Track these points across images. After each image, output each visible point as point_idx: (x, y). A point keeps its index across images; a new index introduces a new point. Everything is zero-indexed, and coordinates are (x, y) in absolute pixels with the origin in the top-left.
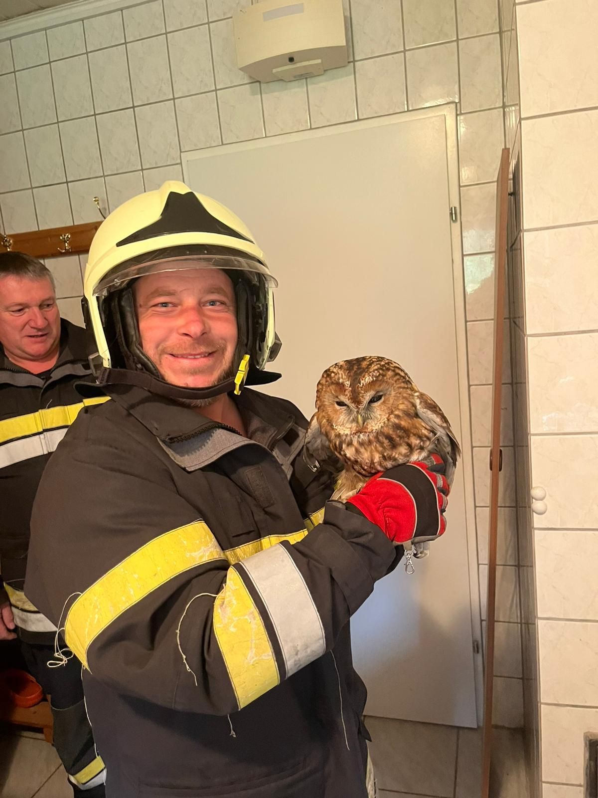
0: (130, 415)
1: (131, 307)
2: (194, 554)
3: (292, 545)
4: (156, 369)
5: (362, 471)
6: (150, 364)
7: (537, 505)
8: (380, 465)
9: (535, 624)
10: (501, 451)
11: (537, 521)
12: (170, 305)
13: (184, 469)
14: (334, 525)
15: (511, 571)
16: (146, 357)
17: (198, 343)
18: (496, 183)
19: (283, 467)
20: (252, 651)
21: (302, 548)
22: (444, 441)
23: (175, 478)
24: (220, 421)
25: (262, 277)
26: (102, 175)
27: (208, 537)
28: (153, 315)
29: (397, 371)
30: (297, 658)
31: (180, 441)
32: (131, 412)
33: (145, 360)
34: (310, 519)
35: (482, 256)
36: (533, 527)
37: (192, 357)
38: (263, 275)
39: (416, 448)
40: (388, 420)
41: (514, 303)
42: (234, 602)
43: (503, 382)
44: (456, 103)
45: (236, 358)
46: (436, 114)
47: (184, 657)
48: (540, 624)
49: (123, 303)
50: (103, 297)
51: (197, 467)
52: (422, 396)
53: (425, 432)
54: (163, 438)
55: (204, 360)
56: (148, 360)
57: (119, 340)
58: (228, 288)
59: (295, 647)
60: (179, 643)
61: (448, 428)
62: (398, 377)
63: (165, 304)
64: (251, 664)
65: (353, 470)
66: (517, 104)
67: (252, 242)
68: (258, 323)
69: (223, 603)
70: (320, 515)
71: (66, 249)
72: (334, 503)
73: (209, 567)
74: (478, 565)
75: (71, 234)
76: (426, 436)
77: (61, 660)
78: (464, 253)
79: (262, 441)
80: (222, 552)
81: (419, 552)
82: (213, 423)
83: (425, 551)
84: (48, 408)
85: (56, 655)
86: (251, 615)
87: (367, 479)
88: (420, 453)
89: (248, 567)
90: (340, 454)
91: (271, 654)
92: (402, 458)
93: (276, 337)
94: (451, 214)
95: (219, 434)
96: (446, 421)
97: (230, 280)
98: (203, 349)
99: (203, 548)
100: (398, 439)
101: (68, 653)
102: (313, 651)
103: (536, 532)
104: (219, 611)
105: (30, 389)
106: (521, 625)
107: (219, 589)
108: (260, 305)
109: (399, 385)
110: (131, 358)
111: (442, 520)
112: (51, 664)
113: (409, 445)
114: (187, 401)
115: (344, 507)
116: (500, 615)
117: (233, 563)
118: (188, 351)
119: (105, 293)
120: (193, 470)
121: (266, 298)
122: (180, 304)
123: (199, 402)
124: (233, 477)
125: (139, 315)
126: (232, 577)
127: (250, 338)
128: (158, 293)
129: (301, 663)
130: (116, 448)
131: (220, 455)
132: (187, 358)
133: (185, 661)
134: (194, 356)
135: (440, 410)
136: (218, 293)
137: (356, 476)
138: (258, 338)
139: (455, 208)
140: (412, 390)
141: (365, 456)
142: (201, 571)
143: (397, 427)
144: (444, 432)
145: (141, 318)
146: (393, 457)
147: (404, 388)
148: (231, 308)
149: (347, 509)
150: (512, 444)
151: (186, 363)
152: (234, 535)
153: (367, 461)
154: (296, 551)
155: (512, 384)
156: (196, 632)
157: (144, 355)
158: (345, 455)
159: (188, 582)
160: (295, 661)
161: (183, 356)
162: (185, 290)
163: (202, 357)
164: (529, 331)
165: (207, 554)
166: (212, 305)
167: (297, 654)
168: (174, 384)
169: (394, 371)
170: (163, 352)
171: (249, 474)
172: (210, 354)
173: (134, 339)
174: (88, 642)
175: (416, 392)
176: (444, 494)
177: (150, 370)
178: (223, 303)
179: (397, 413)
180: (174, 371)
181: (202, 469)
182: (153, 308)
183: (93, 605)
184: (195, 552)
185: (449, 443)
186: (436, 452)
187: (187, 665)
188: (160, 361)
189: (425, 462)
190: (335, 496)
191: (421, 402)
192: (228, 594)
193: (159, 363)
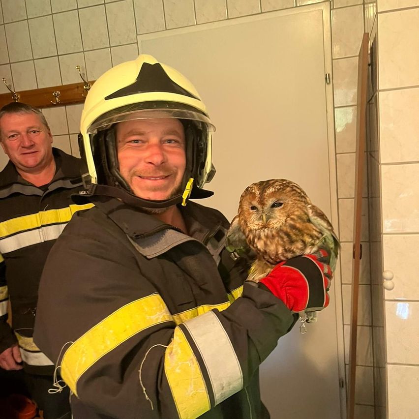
0: (109, 218)
1: (113, 142)
2: (152, 317)
3: (221, 312)
4: (129, 186)
5: (270, 260)
6: (124, 182)
7: (387, 284)
8: (283, 255)
9: (385, 368)
10: (361, 245)
11: (387, 295)
12: (140, 142)
13: (145, 257)
14: (250, 298)
15: (367, 330)
16: (122, 178)
17: (159, 169)
18: (358, 57)
19: (214, 257)
20: (191, 386)
21: (226, 314)
22: (329, 240)
23: (140, 264)
24: (170, 224)
25: (205, 125)
26: (82, 50)
27: (161, 305)
28: (128, 148)
29: (295, 188)
30: (223, 392)
31: (144, 237)
32: (109, 216)
33: (122, 179)
34: (231, 294)
35: (347, 108)
36: (384, 299)
37: (154, 179)
38: (206, 123)
39: (308, 245)
40: (286, 221)
41: (370, 141)
42: (180, 351)
43: (363, 196)
44: (330, 1)
45: (184, 180)
46: (316, 9)
47: (144, 389)
48: (389, 367)
49: (107, 139)
50: (94, 135)
51: (155, 256)
52: (313, 207)
53: (315, 233)
54: (131, 235)
55: (161, 181)
56: (124, 180)
57: (104, 165)
58: (180, 131)
59: (221, 384)
60: (141, 379)
61: (332, 230)
62: (294, 192)
63: (136, 141)
64: (191, 395)
65: (263, 260)
66: (375, 2)
67: (199, 100)
68: (199, 155)
69: (172, 352)
70: (239, 292)
71: (56, 102)
72: (250, 283)
73: (162, 326)
74: (343, 325)
75: (60, 91)
76: (316, 236)
77: (58, 388)
78: (335, 106)
79: (199, 238)
80: (171, 316)
81: (310, 319)
82: (166, 225)
83: (314, 318)
84: (46, 210)
85: (55, 385)
86: (191, 361)
87: (273, 266)
88: (311, 248)
89: (189, 327)
90: (254, 247)
91: (204, 388)
92: (299, 251)
93: (212, 166)
94: (326, 78)
95: (170, 233)
96: (331, 225)
97: (182, 125)
98: (162, 174)
99: (158, 313)
100: (294, 236)
101: (63, 384)
102: (234, 387)
103: (386, 302)
104: (169, 357)
105: (34, 197)
106: (374, 368)
107: (169, 342)
108: (202, 143)
109: (295, 198)
110: (111, 178)
111: (326, 296)
112: (51, 391)
113: (304, 242)
114: (149, 209)
115: (256, 286)
116: (359, 361)
117: (179, 324)
118: (151, 175)
119: (95, 132)
120: (151, 258)
121: (206, 139)
122: (147, 141)
123: (157, 210)
124: (178, 263)
125: (118, 148)
126: (178, 333)
127: (195, 166)
128: (132, 133)
129: (226, 395)
130: (99, 241)
131: (171, 247)
132: (150, 179)
133: (144, 392)
134: (155, 178)
135: (326, 218)
136: (174, 134)
137: (265, 263)
138: (199, 166)
139: (329, 75)
140: (306, 203)
141: (272, 248)
142: (156, 329)
143: (293, 227)
144: (329, 233)
145: (119, 150)
146: (292, 250)
147: (299, 200)
148: (183, 145)
149: (259, 287)
150: (367, 240)
151: (149, 183)
152: (179, 304)
153: (273, 253)
154: (222, 316)
155: (368, 198)
156: (153, 372)
157: (121, 176)
158: (257, 247)
159: (148, 337)
160: (222, 394)
161: (148, 178)
162: (151, 132)
163: (160, 179)
164: (382, 161)
165: (161, 317)
166: (169, 143)
167: (223, 389)
168: (140, 197)
169: (292, 188)
170: (134, 174)
171: (190, 262)
172: (166, 177)
173: (114, 164)
174: (78, 376)
175: (309, 204)
176: (329, 278)
177: (124, 187)
178: (176, 141)
179: (292, 217)
180: (141, 188)
181: (158, 257)
182: (128, 143)
183: (81, 351)
184: (153, 315)
185: (333, 241)
186: (324, 248)
187: (146, 395)
188: (131, 181)
189: (316, 255)
190: (250, 278)
191: (312, 212)
192: (175, 346)
193: (130, 181)
